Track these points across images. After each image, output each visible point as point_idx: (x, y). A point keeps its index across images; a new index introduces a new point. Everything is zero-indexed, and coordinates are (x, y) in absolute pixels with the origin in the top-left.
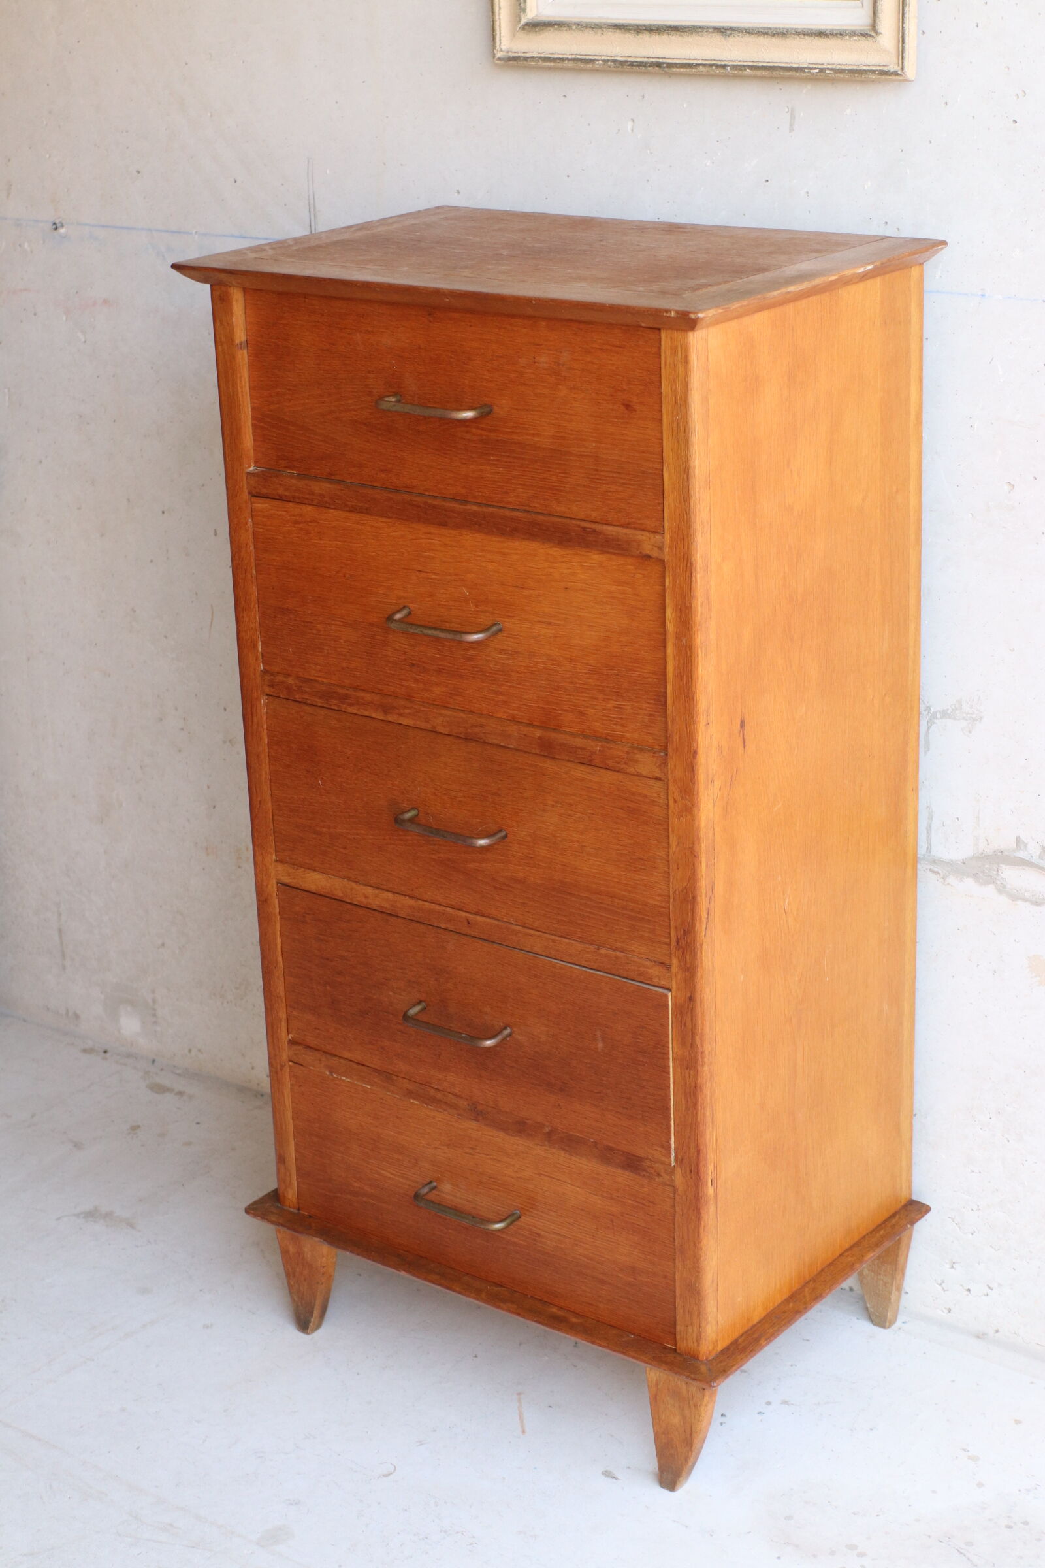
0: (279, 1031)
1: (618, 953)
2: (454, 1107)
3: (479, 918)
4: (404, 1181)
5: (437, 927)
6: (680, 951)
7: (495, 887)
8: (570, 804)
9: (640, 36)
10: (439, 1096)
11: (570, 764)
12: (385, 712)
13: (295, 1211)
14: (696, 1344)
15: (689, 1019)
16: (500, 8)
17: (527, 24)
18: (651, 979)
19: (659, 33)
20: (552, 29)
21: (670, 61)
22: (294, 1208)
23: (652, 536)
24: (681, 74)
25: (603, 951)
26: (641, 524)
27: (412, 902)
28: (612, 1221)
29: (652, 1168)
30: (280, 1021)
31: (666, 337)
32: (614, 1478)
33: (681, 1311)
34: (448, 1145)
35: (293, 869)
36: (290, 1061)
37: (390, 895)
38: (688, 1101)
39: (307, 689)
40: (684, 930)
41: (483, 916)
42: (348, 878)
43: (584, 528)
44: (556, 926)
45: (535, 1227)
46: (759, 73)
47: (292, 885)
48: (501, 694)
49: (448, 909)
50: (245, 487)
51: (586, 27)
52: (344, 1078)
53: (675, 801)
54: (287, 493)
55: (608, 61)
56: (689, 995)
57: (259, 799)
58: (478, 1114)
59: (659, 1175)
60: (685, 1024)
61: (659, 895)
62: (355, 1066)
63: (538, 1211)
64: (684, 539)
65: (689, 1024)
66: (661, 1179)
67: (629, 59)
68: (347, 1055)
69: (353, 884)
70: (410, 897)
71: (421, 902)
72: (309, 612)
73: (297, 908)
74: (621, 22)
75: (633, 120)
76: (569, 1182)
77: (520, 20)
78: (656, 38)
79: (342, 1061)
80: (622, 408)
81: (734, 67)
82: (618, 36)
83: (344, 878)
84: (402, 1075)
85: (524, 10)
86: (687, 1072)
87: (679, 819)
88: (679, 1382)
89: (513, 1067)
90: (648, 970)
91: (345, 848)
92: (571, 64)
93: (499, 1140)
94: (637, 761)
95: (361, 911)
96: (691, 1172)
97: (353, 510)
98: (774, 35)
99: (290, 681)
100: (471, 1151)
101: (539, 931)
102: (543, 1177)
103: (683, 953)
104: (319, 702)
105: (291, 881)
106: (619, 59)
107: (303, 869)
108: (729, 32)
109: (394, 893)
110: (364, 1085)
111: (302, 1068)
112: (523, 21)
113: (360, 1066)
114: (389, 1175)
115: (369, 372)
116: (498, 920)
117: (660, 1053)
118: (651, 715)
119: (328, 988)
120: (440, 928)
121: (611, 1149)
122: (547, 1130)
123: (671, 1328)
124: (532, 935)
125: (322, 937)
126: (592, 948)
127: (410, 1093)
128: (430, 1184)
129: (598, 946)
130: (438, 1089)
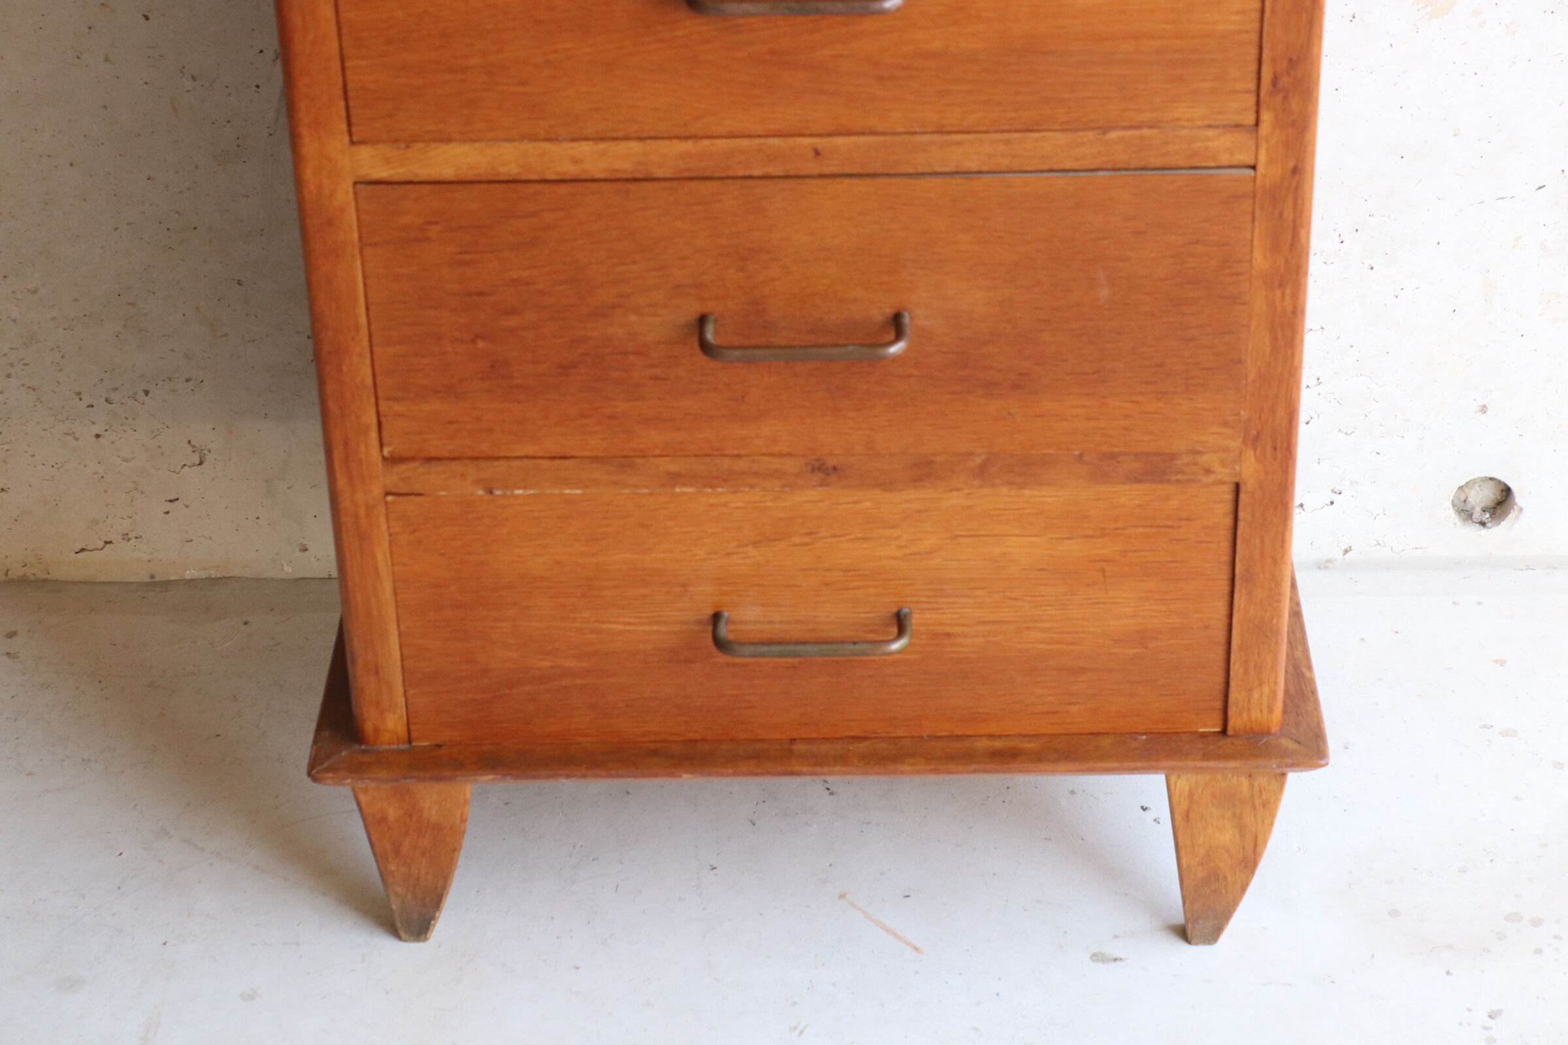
0: (362, 448)
1: (1145, 132)
2: (778, 474)
3: (840, 141)
4: (655, 628)
5: (744, 178)
6: (1279, 98)
7: (880, 79)
10: (742, 465)
13: (405, 746)
14: (1265, 711)
18: (1214, 158)
22: (404, 743)
25: (1113, 135)
27: (688, 146)
28: (1103, 571)
29: (1196, 464)
30: (366, 433)
32: (1115, 960)
33: (1241, 671)
34: (755, 544)
35: (398, 148)
36: (388, 494)
37: (635, 146)
38: (1276, 339)
40: (1290, 60)
41: (849, 133)
42: (533, 138)
44: (1012, 115)
45: (941, 624)
47: (396, 178)
49: (770, 141)
52: (520, 492)
56: (1291, 164)
57: (310, 37)
58: (828, 474)
59: (1208, 471)
60: (1281, 215)
61: (1238, 13)
62: (546, 464)
63: (947, 596)
65: (1288, 214)
66: (1212, 478)
68: (528, 449)
69: (547, 146)
70: (679, 138)
71: (706, 142)
73: (406, 220)
76: (1017, 532)
79: (516, 463)
83: (523, 138)
84: (657, 452)
86: (1278, 293)
89: (910, 376)
90: (1210, 144)
91: (523, 84)
93: (867, 504)
95: (564, 190)
96: (1275, 449)
100: (807, 540)
101: (975, 132)
102: (960, 540)
105: (392, 172)
107: (422, 145)
109: (641, 139)
110: (567, 491)
111: (418, 499)
113: (557, 462)
114: (620, 627)
116: (883, 134)
117: (1232, 274)
119: (481, 344)
120: (751, 177)
121: (1112, 456)
122: (978, 460)
123: (1219, 704)
124: (959, 143)
125: (467, 257)
126: (1090, 135)
127: (675, 478)
128: (716, 617)
129: (1105, 129)
130: (738, 456)
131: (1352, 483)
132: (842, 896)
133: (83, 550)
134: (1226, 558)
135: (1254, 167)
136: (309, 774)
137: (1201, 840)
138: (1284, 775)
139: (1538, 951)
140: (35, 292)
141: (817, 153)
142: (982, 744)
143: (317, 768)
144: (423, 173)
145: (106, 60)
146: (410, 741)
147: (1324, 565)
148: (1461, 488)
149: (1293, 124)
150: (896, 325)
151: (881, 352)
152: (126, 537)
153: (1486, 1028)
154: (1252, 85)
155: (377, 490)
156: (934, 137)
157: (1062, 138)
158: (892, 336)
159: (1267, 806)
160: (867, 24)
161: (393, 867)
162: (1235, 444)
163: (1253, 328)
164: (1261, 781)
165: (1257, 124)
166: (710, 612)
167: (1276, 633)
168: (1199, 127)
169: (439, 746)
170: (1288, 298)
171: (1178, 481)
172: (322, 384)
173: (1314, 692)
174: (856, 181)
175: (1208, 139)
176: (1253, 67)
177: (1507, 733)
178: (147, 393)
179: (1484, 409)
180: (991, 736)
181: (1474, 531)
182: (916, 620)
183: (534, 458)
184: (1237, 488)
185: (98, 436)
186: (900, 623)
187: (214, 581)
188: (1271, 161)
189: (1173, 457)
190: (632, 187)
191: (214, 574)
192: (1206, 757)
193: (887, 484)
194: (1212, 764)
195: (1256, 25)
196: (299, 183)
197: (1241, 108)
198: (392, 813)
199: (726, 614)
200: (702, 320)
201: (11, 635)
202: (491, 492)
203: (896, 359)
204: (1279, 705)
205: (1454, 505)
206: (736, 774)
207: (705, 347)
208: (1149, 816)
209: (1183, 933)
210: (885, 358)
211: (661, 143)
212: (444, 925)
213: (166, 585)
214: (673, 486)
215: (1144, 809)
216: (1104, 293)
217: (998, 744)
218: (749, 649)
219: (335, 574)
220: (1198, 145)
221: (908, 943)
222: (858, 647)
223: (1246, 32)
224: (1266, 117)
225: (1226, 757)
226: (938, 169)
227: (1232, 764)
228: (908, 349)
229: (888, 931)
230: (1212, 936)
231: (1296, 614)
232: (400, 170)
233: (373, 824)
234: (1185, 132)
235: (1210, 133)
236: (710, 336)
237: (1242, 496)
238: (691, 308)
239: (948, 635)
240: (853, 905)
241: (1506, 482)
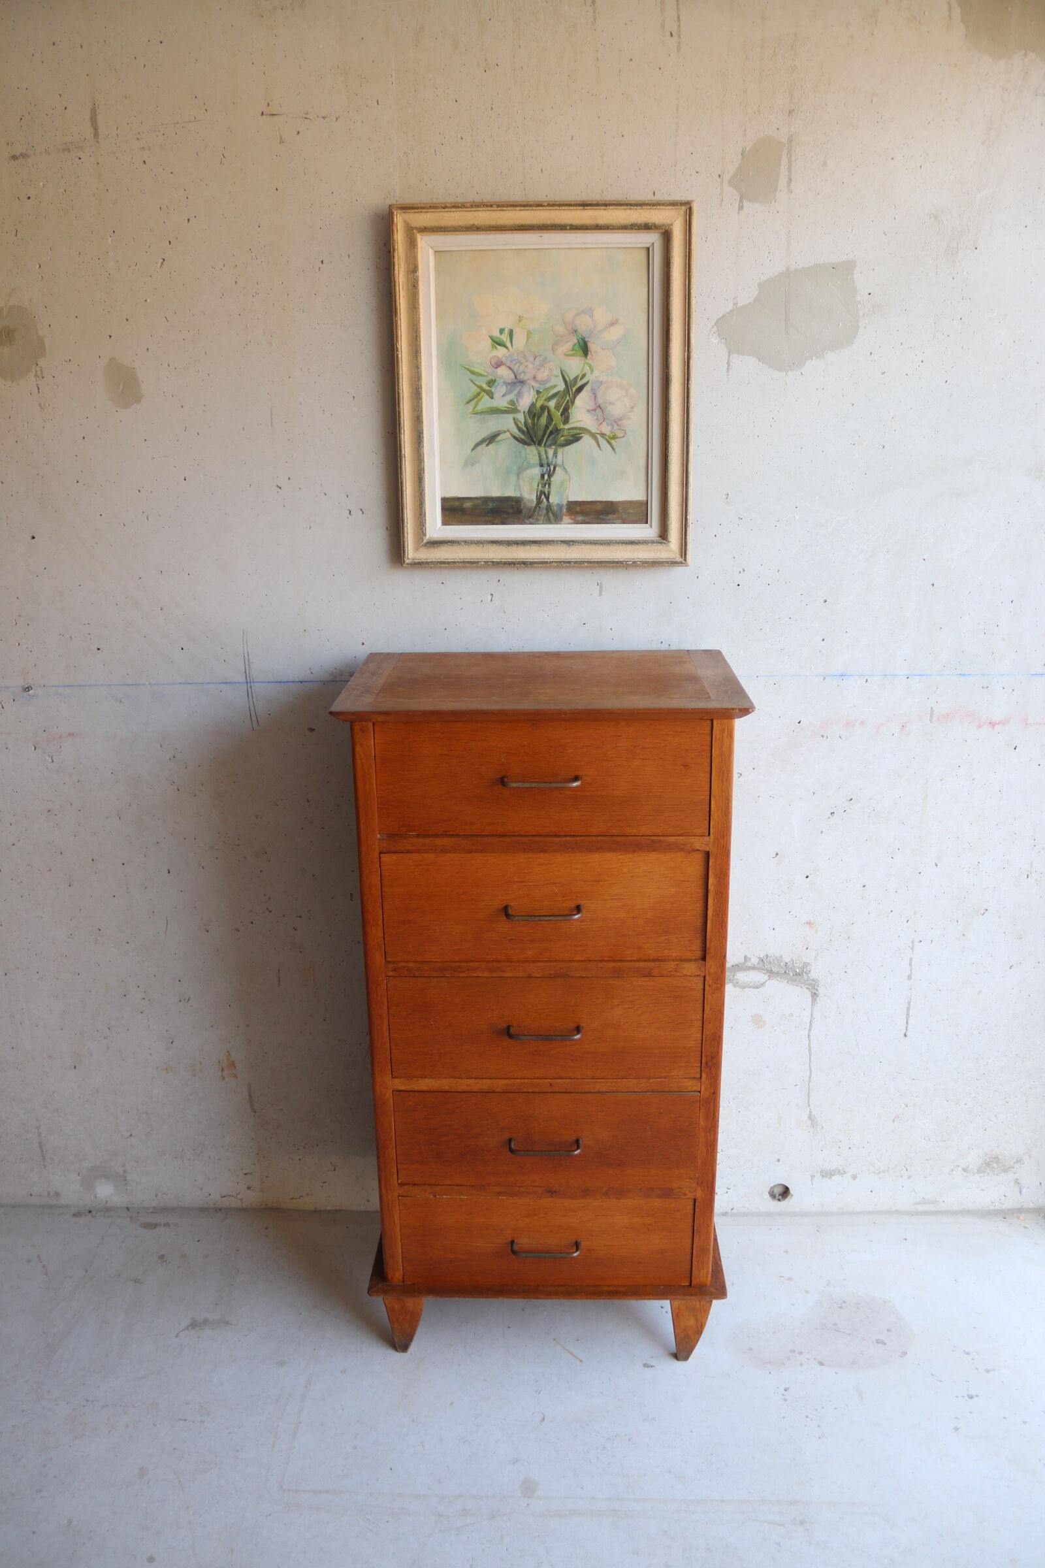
1: (663, 1080)
2: (535, 1193)
3: (559, 1081)
4: (489, 1246)
5: (525, 1092)
6: (708, 1069)
8: (632, 1002)
9: (511, 547)
10: (523, 1189)
11: (631, 979)
12: (491, 971)
13: (401, 1284)
14: (705, 1278)
15: (712, 1103)
16: (408, 534)
17: (428, 543)
18: (686, 1089)
19: (524, 545)
20: (446, 545)
21: (531, 560)
22: (400, 1282)
23: (701, 838)
24: (538, 567)
25: (652, 1080)
26: (692, 833)
27: (507, 1081)
28: (648, 1228)
29: (681, 1192)
30: (393, 1175)
31: (717, 724)
32: (652, 1366)
34: (527, 1217)
35: (408, 1080)
36: (399, 1196)
37: (489, 1081)
38: (708, 1150)
39: (426, 968)
40: (712, 1057)
41: (562, 1078)
42: (454, 1077)
43: (652, 841)
44: (618, 1073)
45: (592, 1246)
46: (592, 565)
47: (407, 1090)
48: (580, 946)
49: (535, 1080)
50: (377, 847)
51: (472, 543)
52: (445, 1197)
53: (710, 986)
54: (414, 848)
55: (488, 562)
56: (713, 1091)
58: (553, 1193)
59: (685, 1194)
60: (710, 1108)
61: (694, 1041)
62: (455, 1187)
63: (594, 1237)
64: (724, 837)
65: (712, 1108)
66: (687, 1197)
67: (503, 560)
68: (448, 1182)
69: (458, 1080)
70: (504, 1078)
71: (513, 1080)
72: (428, 919)
73: (410, 1103)
74: (494, 539)
75: (492, 595)
76: (618, 1214)
77: (423, 540)
78: (521, 548)
79: (444, 1187)
80: (681, 767)
81: (575, 562)
82: (494, 547)
83: (450, 1077)
84: (493, 1184)
85: (425, 535)
87: (712, 996)
88: (694, 1302)
89: (582, 1161)
90: (685, 1084)
91: (451, 1059)
92: (460, 565)
93: (566, 1204)
94: (684, 968)
95: (464, 1095)
96: (708, 1188)
97: (470, 852)
98: (602, 544)
99: (411, 965)
100: (544, 1216)
101: (605, 1079)
102: (599, 1217)
103: (710, 1069)
104: (435, 974)
105: (406, 1088)
106: (495, 560)
107: (416, 1079)
108: (572, 543)
109: (490, 1079)
110: (462, 1197)
111: (410, 1198)
112: (425, 541)
113: (459, 1187)
114: (478, 1244)
115: (481, 765)
116: (574, 1079)
117: (693, 1128)
118: (690, 940)
119: (433, 1146)
120: (528, 1092)
121: (651, 1189)
122: (605, 1190)
123: (688, 1275)
124: (600, 1082)
125: (429, 1117)
126: (644, 1080)
127: (499, 1194)
128: (512, 1242)
129: (649, 1078)
130: (522, 1187)
131: (734, 1186)
132: (555, 1340)
133: (292, 1198)
134: (691, 1224)
135: (700, 1092)
136: (368, 1293)
137: (682, 1323)
138: (712, 1301)
139: (801, 1365)
140: (282, 1110)
141: (551, 1085)
142: (605, 1288)
143: (371, 1290)
144: (416, 1088)
145: (310, 1033)
146: (403, 1282)
147: (725, 1214)
148: (772, 1188)
149: (713, 1077)
150: (577, 1143)
151: (571, 1153)
152: (308, 1195)
153: (783, 1395)
154: (699, 1065)
155: (396, 1194)
156: (591, 1080)
157: (635, 1081)
158: (576, 1148)
159: (706, 1312)
160: (568, 1043)
161: (396, 1326)
162: (694, 1185)
163: (700, 1145)
164: (703, 1303)
165: (701, 1078)
166: (510, 1240)
167: (709, 1251)
168: (681, 1078)
169: (414, 1284)
170: (712, 1137)
171: (674, 1198)
172: (378, 1158)
173: (722, 1270)
174: (564, 1094)
175: (684, 1082)
176: (699, 1059)
177: (790, 1279)
178: (317, 1145)
179: (779, 1160)
180: (609, 1286)
181: (776, 1203)
182: (583, 1244)
183: (450, 1185)
184: (695, 1200)
185: (300, 1160)
186: (577, 1245)
187: (336, 1211)
188: (706, 1090)
189: (672, 1189)
190: (487, 1094)
191: (337, 1208)
192: (684, 1295)
193: (573, 1197)
194: (686, 1297)
195: (700, 1045)
196: (374, 1091)
197: (695, 1072)
198: (396, 1307)
199: (516, 1241)
200: (510, 1140)
201: (267, 1228)
202: (435, 1197)
203: (577, 1155)
204: (710, 1275)
205: (769, 1193)
206: (518, 1298)
207: (511, 1150)
208: (664, 1310)
209: (676, 1356)
210: (573, 1156)
211: (497, 1080)
212: (413, 1347)
213: (320, 1212)
214: (498, 1196)
215: (662, 1307)
216: (649, 1133)
217: (611, 1289)
218: (523, 1255)
219: (379, 1210)
220: (681, 1084)
221: (578, 1358)
222: (562, 1255)
223: (696, 1047)
224: (704, 1075)
225: (691, 1295)
226: (592, 1091)
227: (693, 1297)
228: (582, 1151)
229: (571, 1353)
230: (686, 1358)
231: (716, 1239)
232: (409, 1087)
233: (390, 1310)
234: (677, 1080)
235: (685, 1080)
236: (512, 1146)
237: (697, 1203)
238: (506, 1136)
239: (594, 1250)
240: (559, 1343)
241: (785, 1184)
